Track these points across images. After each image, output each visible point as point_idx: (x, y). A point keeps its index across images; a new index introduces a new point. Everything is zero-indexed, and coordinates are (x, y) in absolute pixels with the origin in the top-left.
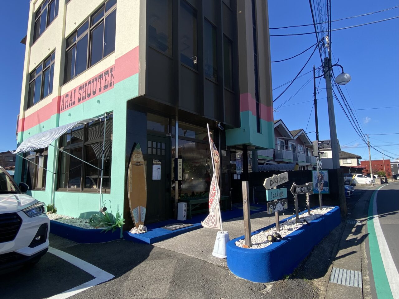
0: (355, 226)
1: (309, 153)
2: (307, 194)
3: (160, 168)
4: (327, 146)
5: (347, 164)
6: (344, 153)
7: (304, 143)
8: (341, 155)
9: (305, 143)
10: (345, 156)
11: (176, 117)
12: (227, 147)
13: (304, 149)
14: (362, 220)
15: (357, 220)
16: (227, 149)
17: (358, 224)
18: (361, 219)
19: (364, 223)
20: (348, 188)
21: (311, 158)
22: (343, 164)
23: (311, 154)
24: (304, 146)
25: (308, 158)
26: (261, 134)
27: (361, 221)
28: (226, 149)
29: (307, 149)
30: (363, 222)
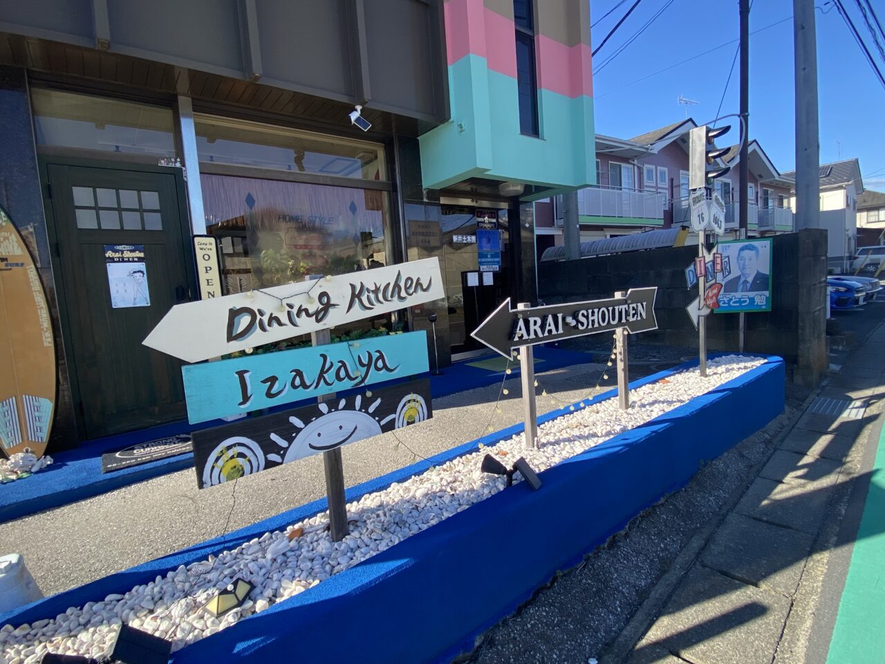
0: (834, 426)
1: (770, 201)
2: (619, 334)
3: (142, 272)
4: (824, 179)
5: (879, 221)
6: (874, 194)
7: (758, 178)
8: (865, 201)
9: (761, 176)
10: (875, 203)
11: (181, 99)
12: (428, 193)
13: (757, 193)
14: (872, 397)
15: (853, 395)
16: (428, 198)
17: (852, 413)
18: (869, 392)
19: (872, 410)
20: (860, 285)
21: (773, 212)
22: (868, 223)
23: (776, 204)
24: (756, 186)
25: (768, 214)
26: (543, 139)
27: (867, 403)
28: (425, 200)
29: (766, 193)
30: (872, 408)
